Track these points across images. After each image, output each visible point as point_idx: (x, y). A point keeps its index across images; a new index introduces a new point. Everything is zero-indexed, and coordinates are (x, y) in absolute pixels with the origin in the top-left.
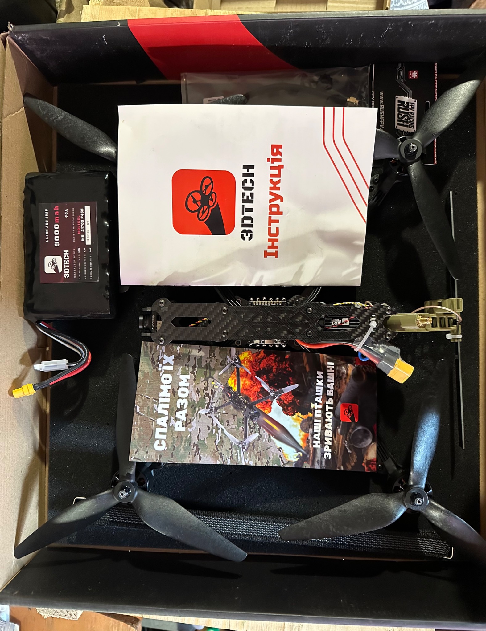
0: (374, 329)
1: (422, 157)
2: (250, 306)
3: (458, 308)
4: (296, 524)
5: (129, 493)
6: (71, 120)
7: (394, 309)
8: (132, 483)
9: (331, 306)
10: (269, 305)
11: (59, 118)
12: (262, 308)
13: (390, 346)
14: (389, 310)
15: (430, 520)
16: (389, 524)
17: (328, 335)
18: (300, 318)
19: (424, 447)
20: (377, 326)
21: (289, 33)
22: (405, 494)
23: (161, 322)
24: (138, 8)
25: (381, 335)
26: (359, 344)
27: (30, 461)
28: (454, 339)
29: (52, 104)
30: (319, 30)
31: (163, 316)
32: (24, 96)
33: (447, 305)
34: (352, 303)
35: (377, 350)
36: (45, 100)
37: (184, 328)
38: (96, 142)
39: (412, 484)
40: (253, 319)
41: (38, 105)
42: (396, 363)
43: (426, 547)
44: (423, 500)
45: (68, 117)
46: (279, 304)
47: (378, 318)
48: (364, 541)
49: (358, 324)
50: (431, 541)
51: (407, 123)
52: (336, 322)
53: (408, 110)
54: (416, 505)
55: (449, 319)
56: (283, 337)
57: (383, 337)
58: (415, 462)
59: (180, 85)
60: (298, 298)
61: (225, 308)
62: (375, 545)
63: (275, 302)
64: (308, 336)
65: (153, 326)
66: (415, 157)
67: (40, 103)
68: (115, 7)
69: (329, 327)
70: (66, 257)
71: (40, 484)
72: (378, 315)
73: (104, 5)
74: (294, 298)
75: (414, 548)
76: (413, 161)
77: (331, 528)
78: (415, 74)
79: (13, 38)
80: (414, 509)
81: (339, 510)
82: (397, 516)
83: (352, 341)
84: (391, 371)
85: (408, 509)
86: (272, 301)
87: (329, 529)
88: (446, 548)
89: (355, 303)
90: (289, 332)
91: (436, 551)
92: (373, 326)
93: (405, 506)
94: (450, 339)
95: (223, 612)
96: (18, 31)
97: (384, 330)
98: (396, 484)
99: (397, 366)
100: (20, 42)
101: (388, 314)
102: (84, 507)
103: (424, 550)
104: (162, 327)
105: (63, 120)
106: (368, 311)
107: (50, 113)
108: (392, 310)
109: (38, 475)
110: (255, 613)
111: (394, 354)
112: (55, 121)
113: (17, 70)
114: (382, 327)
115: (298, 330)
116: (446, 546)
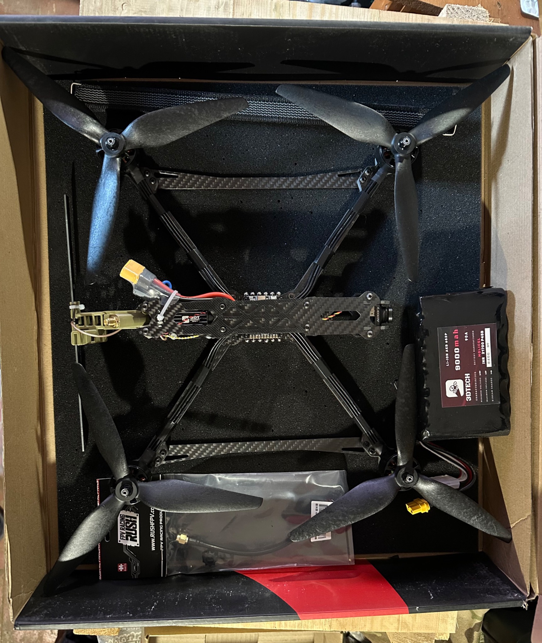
0: (159, 313)
1: (114, 483)
2: (281, 333)
3: (76, 335)
4: (231, 114)
5: (400, 143)
6: (464, 516)
7: (141, 332)
8: (397, 153)
9: (202, 334)
10: (262, 335)
11: (476, 517)
12: (270, 332)
13: (143, 296)
14: (146, 332)
15: (98, 123)
16: (139, 118)
17: (203, 307)
18: (231, 322)
19: (108, 196)
20: (157, 316)
21: (248, 604)
22: (124, 148)
23: (371, 315)
24: (400, 631)
25: (152, 307)
26: (174, 297)
27: (500, 172)
28: (77, 304)
29: (483, 532)
30: (220, 607)
31: (368, 321)
32: (511, 539)
33: (86, 337)
34: (180, 338)
35: (156, 292)
36: (490, 535)
37: (347, 310)
38: (438, 493)
39: (118, 159)
40: (279, 320)
41: (497, 531)
42: (137, 280)
43: (99, 95)
44: (106, 143)
45: (466, 519)
46: (252, 336)
47: (155, 324)
48: (161, 99)
49: (176, 317)
50: (94, 101)
51: (127, 520)
52: (195, 319)
53: (126, 532)
54: (113, 138)
55: (83, 324)
56: (248, 303)
57: (151, 305)
58: (116, 181)
59: (355, 553)
60: (233, 343)
61: (307, 330)
62: (149, 95)
63: (256, 338)
64: (224, 304)
65: (378, 311)
66: (122, 483)
67: (495, 532)
68: (422, 631)
69: (203, 314)
70: (468, 381)
71: (490, 147)
72: (155, 327)
73: (434, 633)
74: (236, 342)
75: (110, 93)
76: (124, 480)
77: (196, 112)
78: (121, 568)
79: (523, 594)
80: (115, 133)
81: (189, 129)
82: (132, 127)
83: (180, 300)
84: (142, 272)
85: (120, 133)
86: (259, 338)
87: (198, 111)
88: (79, 94)
89: (177, 338)
90: (242, 308)
91: (89, 91)
92: (161, 315)
93: (124, 136)
94: (81, 304)
95: (304, 27)
96: (517, 602)
97: (150, 312)
98: (132, 158)
99: (137, 277)
100: (515, 591)
101: (147, 327)
102: (444, 125)
103: (100, 92)
104: (369, 310)
105: (472, 516)
106: (165, 331)
107: (485, 523)
108: (143, 332)
109: (492, 157)
110: (271, 26)
111: (139, 289)
112: (480, 515)
113: (518, 563)
114: (151, 315)
115: (234, 310)
116: (79, 97)
